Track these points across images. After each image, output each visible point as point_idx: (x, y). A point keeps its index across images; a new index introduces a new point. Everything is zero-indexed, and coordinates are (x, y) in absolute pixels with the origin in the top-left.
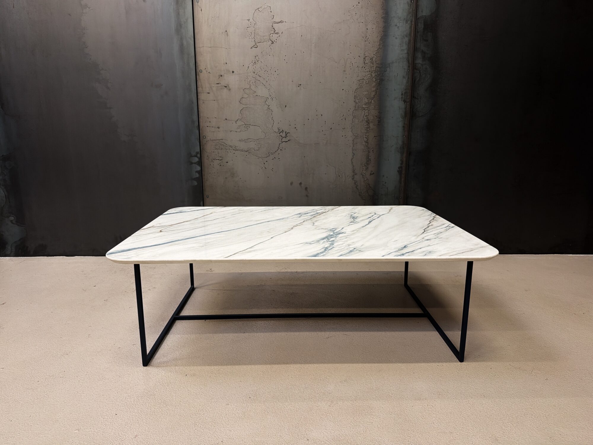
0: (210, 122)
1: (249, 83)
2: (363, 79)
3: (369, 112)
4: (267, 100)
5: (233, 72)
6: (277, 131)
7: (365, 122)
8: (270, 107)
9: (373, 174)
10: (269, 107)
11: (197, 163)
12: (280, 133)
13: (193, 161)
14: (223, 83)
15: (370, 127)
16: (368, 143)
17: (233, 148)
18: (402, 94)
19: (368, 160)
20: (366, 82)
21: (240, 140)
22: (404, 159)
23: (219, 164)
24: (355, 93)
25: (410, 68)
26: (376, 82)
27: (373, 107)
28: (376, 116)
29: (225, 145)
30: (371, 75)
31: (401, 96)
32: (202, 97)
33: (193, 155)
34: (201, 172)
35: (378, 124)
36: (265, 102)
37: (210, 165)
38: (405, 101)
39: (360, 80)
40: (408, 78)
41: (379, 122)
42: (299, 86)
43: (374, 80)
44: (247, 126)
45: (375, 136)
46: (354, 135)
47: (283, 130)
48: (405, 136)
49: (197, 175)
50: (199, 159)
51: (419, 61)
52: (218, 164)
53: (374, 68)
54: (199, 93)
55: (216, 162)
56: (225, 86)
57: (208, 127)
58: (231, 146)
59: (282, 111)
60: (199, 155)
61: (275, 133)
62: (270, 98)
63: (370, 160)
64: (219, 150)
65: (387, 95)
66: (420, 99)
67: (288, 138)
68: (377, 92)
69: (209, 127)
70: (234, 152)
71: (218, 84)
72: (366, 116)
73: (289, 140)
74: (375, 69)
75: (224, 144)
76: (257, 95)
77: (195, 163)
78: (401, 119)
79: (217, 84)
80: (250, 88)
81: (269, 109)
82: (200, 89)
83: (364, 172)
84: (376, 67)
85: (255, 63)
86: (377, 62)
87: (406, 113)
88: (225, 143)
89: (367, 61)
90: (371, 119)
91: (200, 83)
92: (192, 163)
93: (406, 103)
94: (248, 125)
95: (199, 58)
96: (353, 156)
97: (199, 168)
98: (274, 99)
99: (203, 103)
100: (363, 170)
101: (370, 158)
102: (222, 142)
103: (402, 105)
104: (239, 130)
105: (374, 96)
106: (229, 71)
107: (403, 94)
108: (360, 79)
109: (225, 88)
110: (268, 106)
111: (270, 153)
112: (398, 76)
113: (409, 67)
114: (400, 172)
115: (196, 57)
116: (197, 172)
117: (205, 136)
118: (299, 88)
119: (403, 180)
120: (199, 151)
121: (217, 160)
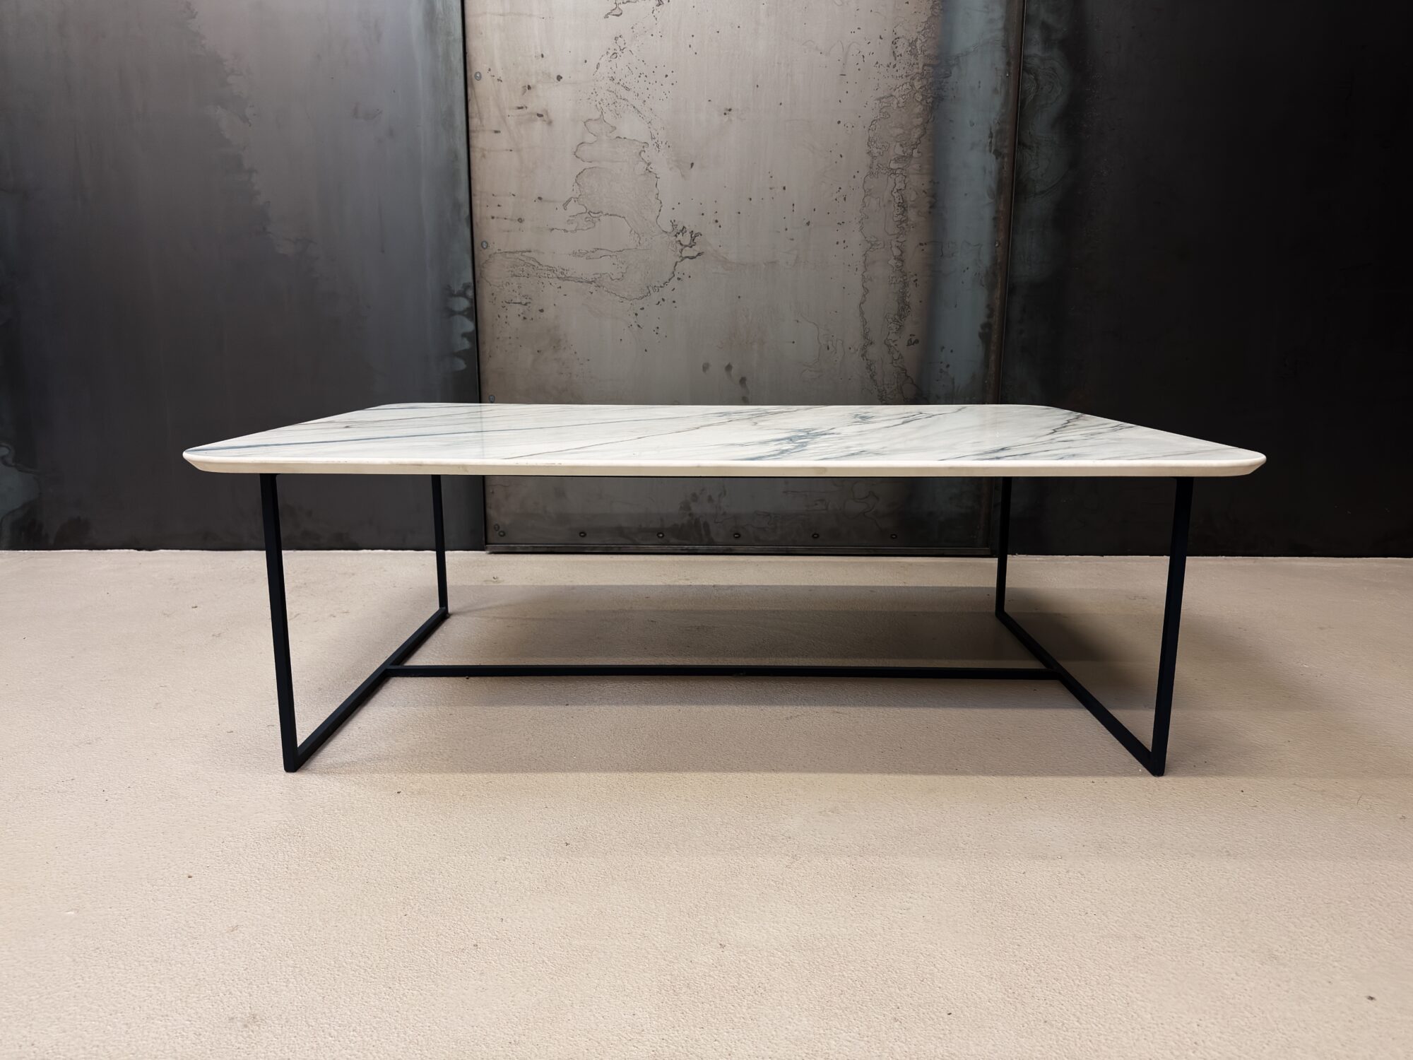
0: (499, 206)
1: (598, 105)
2: (892, 96)
3: (907, 180)
4: (645, 149)
5: (559, 78)
6: (669, 229)
7: (896, 205)
8: (651, 166)
9: (917, 341)
10: (649, 168)
11: (466, 313)
12: (676, 236)
13: (457, 308)
14: (535, 105)
15: (907, 218)
16: (902, 261)
17: (558, 273)
18: (991, 136)
19: (904, 307)
20: (898, 103)
21: (574, 254)
22: (998, 303)
23: (522, 316)
24: (870, 131)
25: (1012, 68)
26: (924, 103)
27: (916, 166)
28: (924, 191)
29: (537, 264)
30: (912, 86)
31: (989, 141)
32: (479, 141)
33: (456, 292)
34: (475, 337)
35: (930, 213)
36: (640, 153)
37: (499, 316)
38: (998, 154)
39: (883, 98)
40: (1007, 93)
41: (932, 206)
42: (725, 114)
43: (918, 97)
44: (592, 216)
45: (921, 244)
46: (868, 242)
47: (684, 227)
48: (999, 244)
49: (466, 345)
50: (471, 302)
51: (1035, 50)
52: (519, 315)
53: (918, 68)
54: (474, 132)
55: (515, 310)
56: (540, 113)
57: (493, 218)
58: (552, 270)
59: (683, 176)
60: (470, 293)
61: (664, 235)
62: (650, 142)
63: (909, 307)
64: (521, 278)
65: (953, 138)
66: (1038, 147)
67: (697, 249)
68: (925, 129)
69: (498, 218)
70: (559, 283)
71: (522, 108)
72: (897, 190)
73: (699, 254)
74: (920, 71)
75: (533, 263)
76: (619, 137)
77: (461, 313)
78: (988, 200)
79: (519, 108)
80: (601, 120)
81: (650, 172)
82: (474, 122)
83: (892, 336)
84: (924, 66)
85: (615, 56)
86: (926, 53)
87: (1000, 183)
88: (535, 260)
89: (900, 50)
90: (912, 199)
91: (475, 107)
92: (452, 313)
93: (999, 160)
94: (594, 213)
95: (473, 43)
96: (864, 296)
97: (470, 326)
98: (662, 146)
99: (484, 156)
100: (891, 331)
101: (908, 300)
102: (530, 258)
103: (992, 163)
104: (573, 227)
105: (919, 138)
106: (549, 75)
107: (994, 135)
108: (882, 96)
109: (539, 118)
110: (646, 166)
111: (650, 288)
112: (979, 87)
113: (1008, 64)
114: (985, 337)
115: (467, 39)
116: (464, 335)
117: (487, 243)
118: (726, 118)
119: (993, 357)
120: (471, 280)
121: (516, 303)
